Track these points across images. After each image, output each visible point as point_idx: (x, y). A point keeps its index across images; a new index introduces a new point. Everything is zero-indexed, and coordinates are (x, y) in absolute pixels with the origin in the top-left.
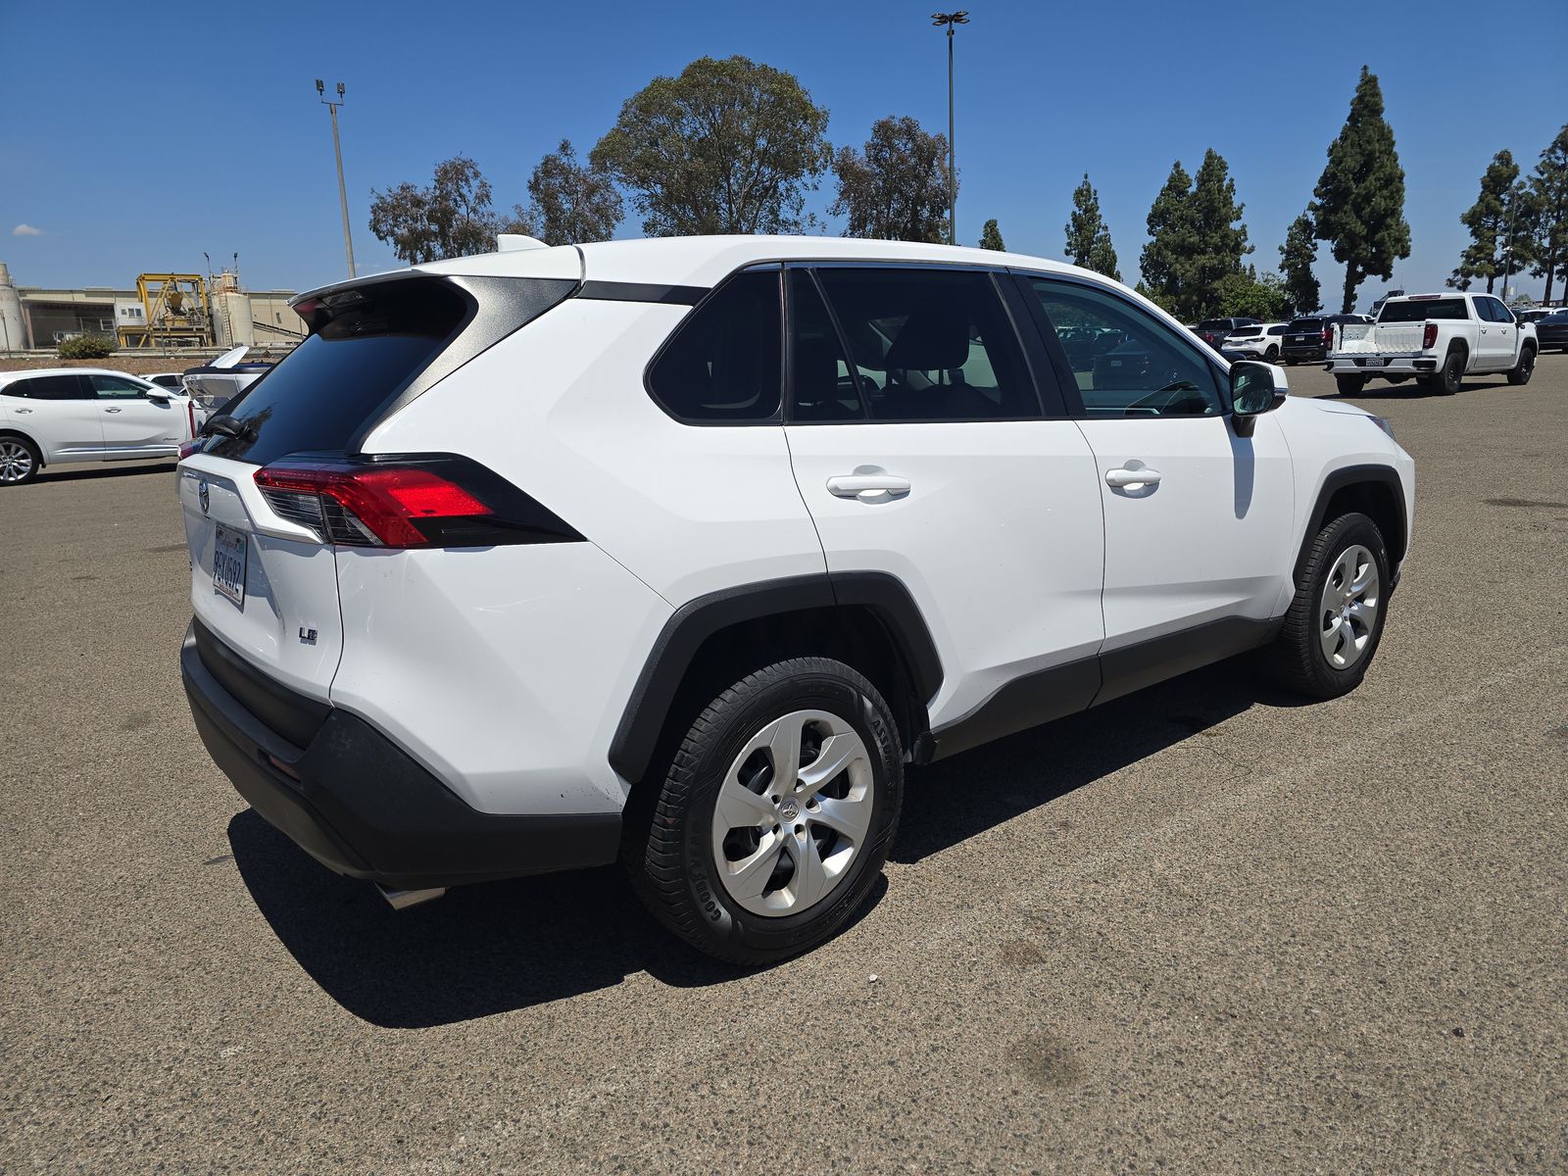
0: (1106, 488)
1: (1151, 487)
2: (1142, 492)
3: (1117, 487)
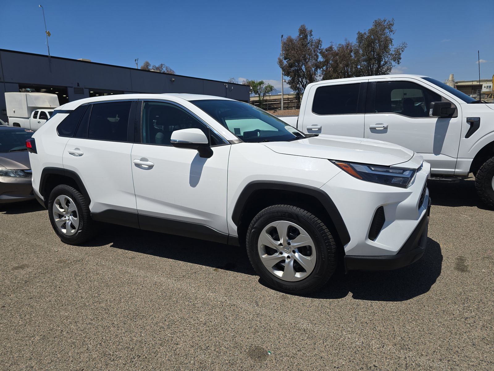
0: (133, 164)
1: (151, 167)
2: (147, 168)
3: (138, 165)
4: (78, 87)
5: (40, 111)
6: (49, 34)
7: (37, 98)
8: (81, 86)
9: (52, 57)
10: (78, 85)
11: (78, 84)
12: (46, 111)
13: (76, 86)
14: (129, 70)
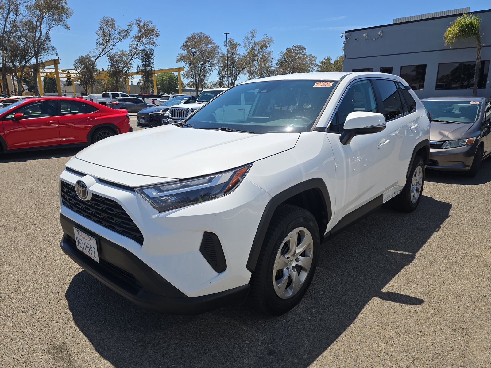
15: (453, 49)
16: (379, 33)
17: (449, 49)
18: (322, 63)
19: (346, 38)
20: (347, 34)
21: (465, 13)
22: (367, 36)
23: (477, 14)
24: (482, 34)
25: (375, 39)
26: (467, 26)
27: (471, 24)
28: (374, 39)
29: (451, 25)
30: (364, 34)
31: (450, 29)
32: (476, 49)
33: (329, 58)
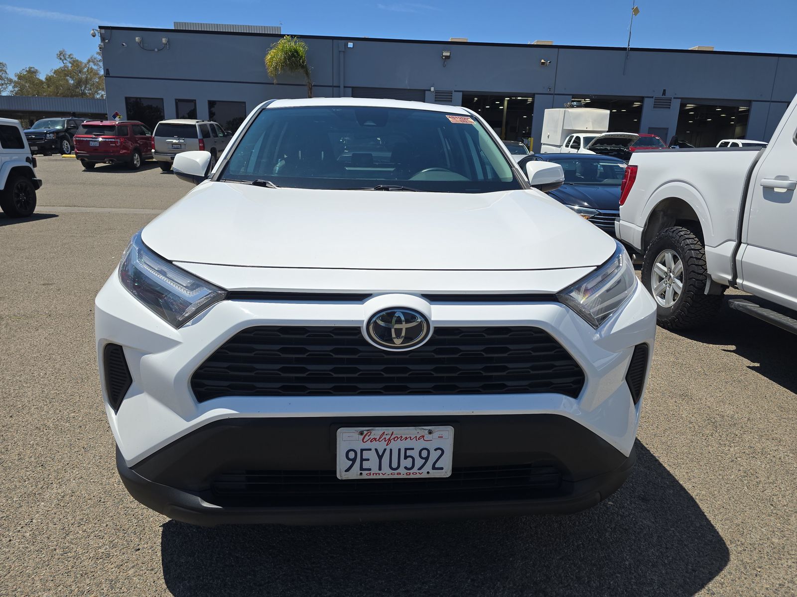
4: (664, 96)
5: (575, 135)
6: (636, 11)
7: (578, 116)
8: (668, 95)
9: (632, 49)
10: (664, 92)
11: (664, 90)
12: (582, 136)
13: (660, 95)
14: (777, 58)
15: (278, 84)
16: (164, 40)
17: (273, 84)
18: (20, 77)
19: (103, 39)
20: (103, 31)
21: (288, 35)
22: (142, 40)
23: (302, 40)
24: (311, 68)
25: (159, 50)
26: (293, 54)
27: (296, 51)
28: (156, 50)
29: (271, 48)
30: (137, 38)
31: (272, 52)
32: (306, 88)
33: (32, 69)
